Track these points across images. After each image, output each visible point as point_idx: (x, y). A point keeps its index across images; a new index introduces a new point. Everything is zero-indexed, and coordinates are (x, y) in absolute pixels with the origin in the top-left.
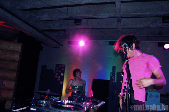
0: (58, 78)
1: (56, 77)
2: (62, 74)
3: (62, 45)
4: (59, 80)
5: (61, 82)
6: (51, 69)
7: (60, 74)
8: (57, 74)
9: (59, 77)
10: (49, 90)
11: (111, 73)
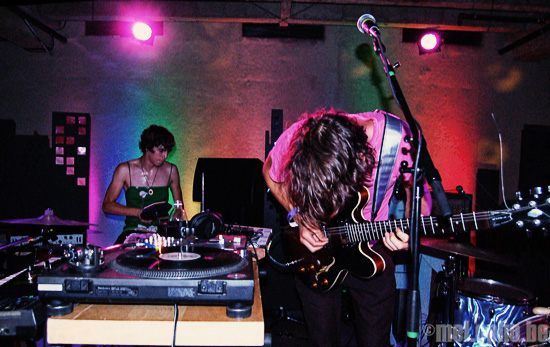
0: (65, 166)
1: (59, 161)
2: (82, 150)
3: (63, 40)
4: (70, 171)
5: (81, 181)
6: (35, 132)
7: (71, 151)
8: (59, 150)
9: (71, 160)
10: (49, 212)
11: (267, 132)
